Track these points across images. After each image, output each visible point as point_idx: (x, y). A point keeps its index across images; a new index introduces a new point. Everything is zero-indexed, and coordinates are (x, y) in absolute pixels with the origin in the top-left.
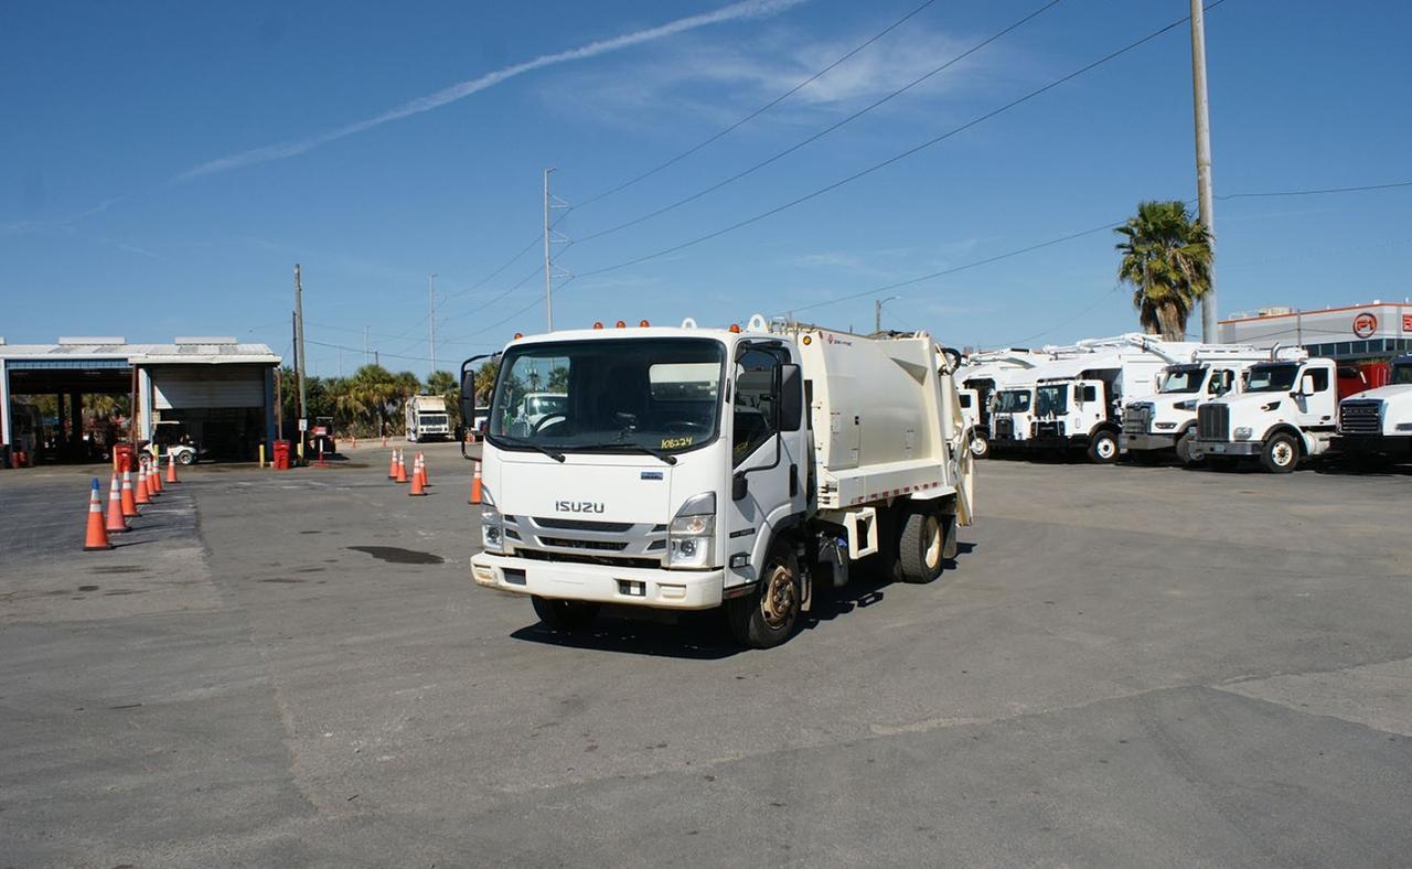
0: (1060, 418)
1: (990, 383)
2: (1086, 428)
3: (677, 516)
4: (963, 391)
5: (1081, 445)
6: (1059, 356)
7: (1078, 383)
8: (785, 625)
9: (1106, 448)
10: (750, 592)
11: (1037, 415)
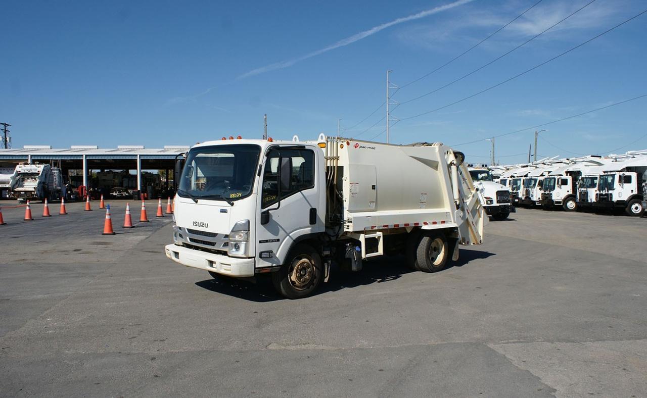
0: (610, 192)
1: (579, 173)
2: (625, 197)
3: (232, 231)
4: (564, 177)
5: (623, 206)
6: (618, 160)
7: (621, 173)
8: (309, 288)
9: (636, 208)
10: (275, 270)
11: (599, 190)
